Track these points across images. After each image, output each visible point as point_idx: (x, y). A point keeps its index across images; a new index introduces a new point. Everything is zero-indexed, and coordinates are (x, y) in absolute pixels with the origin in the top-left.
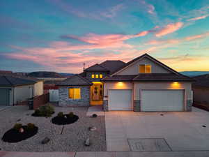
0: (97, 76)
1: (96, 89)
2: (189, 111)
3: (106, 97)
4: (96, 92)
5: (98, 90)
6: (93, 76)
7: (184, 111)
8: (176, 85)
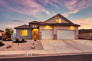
0: (35, 26)
1: (35, 33)
4: (35, 35)
5: (36, 34)
6: (33, 26)
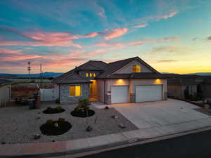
2: (166, 100)
3: (110, 92)
7: (163, 100)
8: (158, 81)
